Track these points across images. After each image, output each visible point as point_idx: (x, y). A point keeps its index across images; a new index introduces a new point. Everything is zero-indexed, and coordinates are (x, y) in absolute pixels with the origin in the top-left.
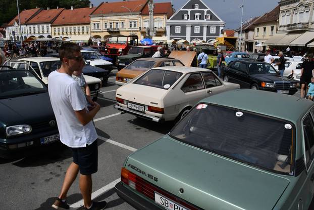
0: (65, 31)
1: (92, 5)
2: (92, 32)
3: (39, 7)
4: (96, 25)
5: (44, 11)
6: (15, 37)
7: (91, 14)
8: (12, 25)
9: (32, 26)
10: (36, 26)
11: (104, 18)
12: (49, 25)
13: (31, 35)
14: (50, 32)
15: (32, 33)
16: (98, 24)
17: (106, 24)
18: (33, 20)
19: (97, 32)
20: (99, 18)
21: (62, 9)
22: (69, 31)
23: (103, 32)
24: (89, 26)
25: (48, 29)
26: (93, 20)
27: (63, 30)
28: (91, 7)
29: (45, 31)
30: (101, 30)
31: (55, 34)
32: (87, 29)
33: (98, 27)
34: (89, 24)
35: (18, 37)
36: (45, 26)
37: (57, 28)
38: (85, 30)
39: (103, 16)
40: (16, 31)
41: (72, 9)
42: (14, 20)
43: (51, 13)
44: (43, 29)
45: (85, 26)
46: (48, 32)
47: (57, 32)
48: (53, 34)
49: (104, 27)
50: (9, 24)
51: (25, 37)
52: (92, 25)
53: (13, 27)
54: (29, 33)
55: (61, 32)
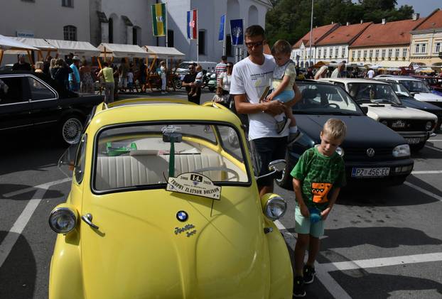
0: (368, 56)
1: (418, 15)
2: (412, 58)
3: (335, 22)
4: (420, 47)
5: (342, 28)
6: (298, 63)
7: (414, 30)
8: (298, 48)
9: (322, 49)
10: (328, 49)
11: (435, 35)
12: (347, 47)
13: (319, 61)
14: (346, 56)
15: (322, 57)
16: (424, 45)
17: (439, 44)
18: (325, 41)
19: (420, 58)
20: (427, 35)
21: (368, 24)
22: (374, 56)
23: (431, 57)
24: (408, 48)
25: (344, 52)
26: (416, 39)
27: (365, 55)
28: (415, 17)
29: (340, 56)
30: (429, 55)
31: (353, 59)
32: (405, 53)
33: (423, 50)
34: (408, 44)
35: (302, 63)
36: (340, 48)
37: (356, 51)
38: (401, 55)
39: (435, 33)
40: (301, 55)
41: (383, 23)
42: (301, 41)
43: (351, 29)
44: (337, 53)
45: (401, 49)
46: (343, 56)
47: (356, 56)
48: (350, 59)
49: (434, 50)
50: (295, 46)
51: (312, 63)
52: (413, 47)
53: (298, 50)
54: (317, 57)
55: (362, 56)
